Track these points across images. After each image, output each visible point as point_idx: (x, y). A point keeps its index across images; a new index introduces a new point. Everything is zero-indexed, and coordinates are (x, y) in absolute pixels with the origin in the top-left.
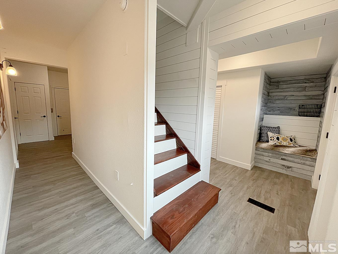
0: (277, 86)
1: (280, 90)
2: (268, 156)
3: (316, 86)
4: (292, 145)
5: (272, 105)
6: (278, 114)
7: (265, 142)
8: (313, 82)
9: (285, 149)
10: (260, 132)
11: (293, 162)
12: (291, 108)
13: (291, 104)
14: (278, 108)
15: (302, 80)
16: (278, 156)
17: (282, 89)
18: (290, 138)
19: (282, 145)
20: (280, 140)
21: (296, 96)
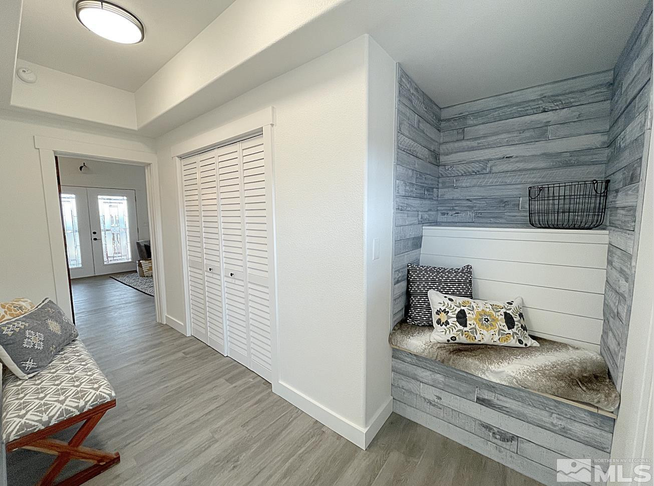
0: (461, 131)
1: (468, 143)
2: (431, 383)
3: (580, 119)
4: (513, 342)
5: (449, 194)
6: (470, 221)
7: (423, 326)
8: (569, 106)
9: (488, 368)
10: (408, 288)
11: (520, 417)
12: (506, 200)
13: (503, 187)
14: (469, 204)
15: (534, 101)
16: (464, 387)
17: (476, 139)
18: (505, 313)
19: (476, 341)
20: (468, 322)
21: (517, 159)
